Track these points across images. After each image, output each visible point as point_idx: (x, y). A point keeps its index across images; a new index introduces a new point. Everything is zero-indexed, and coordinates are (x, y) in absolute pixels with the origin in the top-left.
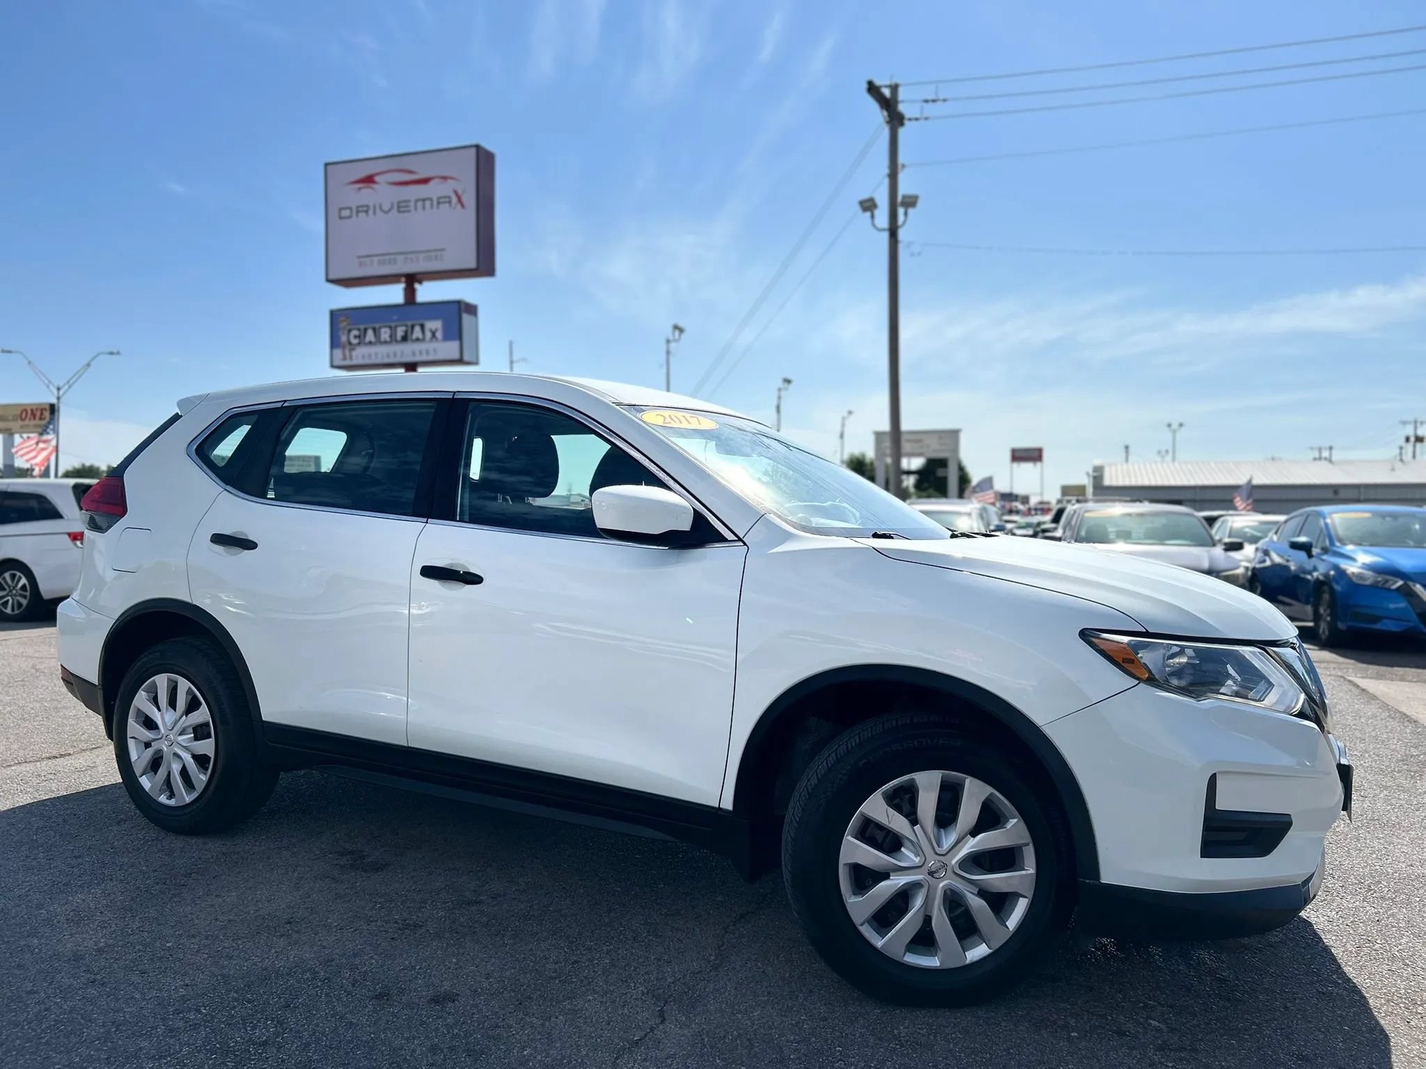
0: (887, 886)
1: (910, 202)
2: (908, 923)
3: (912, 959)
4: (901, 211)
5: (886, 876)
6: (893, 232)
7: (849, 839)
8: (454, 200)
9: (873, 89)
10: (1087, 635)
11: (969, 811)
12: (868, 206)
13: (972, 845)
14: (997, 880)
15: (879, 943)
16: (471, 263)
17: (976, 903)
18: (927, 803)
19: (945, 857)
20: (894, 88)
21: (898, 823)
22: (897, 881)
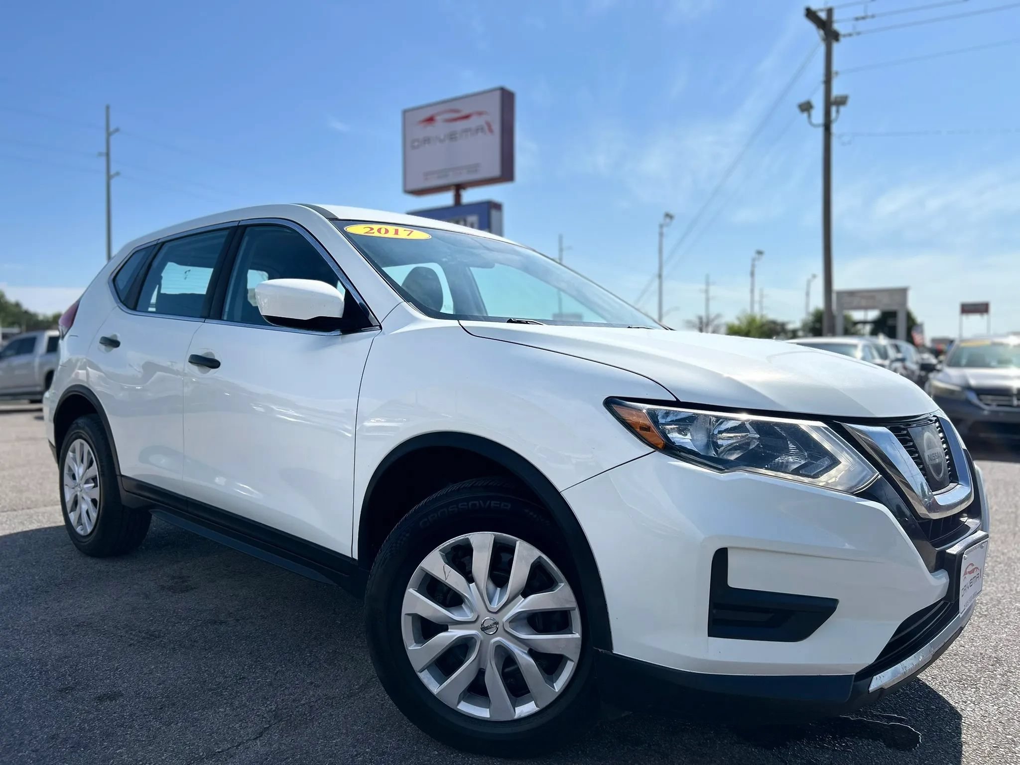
0: (443, 637)
1: (842, 101)
2: (463, 673)
3: (465, 708)
4: (834, 109)
5: (444, 628)
6: (827, 127)
7: (411, 592)
8: (486, 128)
9: (811, 14)
10: (611, 403)
11: (519, 573)
12: (806, 107)
13: (522, 605)
14: (546, 640)
15: (435, 688)
16: (496, 171)
17: (524, 659)
18: (481, 562)
19: (497, 615)
20: (830, 11)
21: (453, 579)
22: (454, 633)
